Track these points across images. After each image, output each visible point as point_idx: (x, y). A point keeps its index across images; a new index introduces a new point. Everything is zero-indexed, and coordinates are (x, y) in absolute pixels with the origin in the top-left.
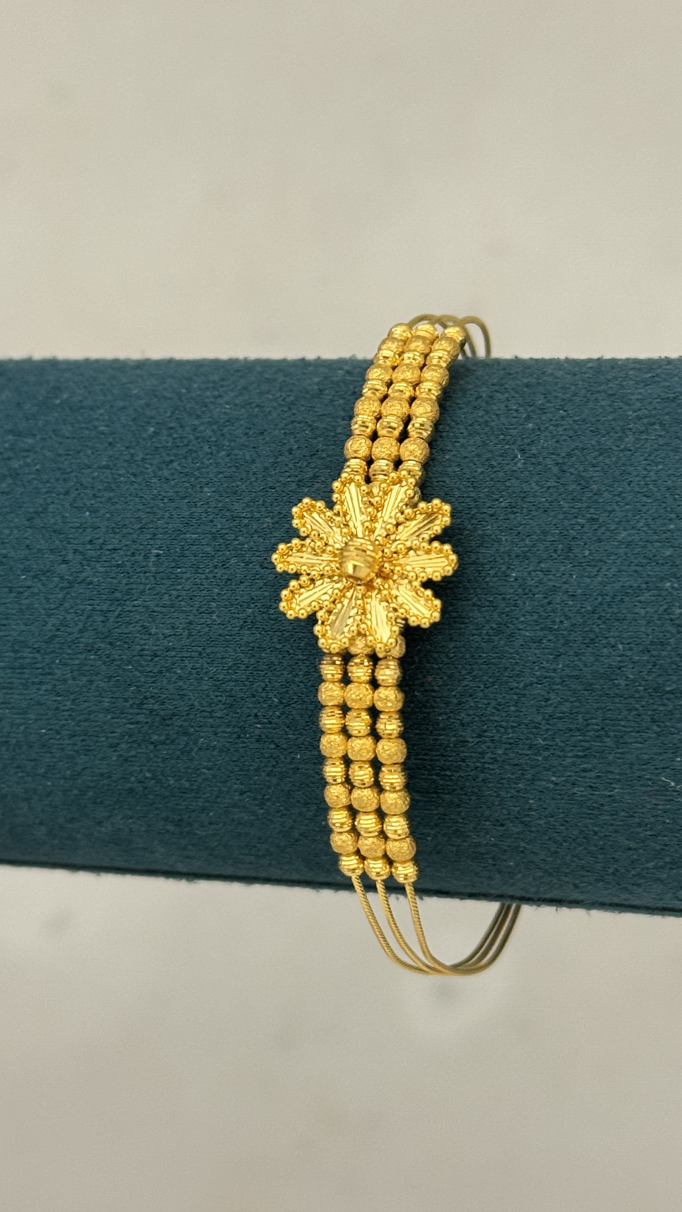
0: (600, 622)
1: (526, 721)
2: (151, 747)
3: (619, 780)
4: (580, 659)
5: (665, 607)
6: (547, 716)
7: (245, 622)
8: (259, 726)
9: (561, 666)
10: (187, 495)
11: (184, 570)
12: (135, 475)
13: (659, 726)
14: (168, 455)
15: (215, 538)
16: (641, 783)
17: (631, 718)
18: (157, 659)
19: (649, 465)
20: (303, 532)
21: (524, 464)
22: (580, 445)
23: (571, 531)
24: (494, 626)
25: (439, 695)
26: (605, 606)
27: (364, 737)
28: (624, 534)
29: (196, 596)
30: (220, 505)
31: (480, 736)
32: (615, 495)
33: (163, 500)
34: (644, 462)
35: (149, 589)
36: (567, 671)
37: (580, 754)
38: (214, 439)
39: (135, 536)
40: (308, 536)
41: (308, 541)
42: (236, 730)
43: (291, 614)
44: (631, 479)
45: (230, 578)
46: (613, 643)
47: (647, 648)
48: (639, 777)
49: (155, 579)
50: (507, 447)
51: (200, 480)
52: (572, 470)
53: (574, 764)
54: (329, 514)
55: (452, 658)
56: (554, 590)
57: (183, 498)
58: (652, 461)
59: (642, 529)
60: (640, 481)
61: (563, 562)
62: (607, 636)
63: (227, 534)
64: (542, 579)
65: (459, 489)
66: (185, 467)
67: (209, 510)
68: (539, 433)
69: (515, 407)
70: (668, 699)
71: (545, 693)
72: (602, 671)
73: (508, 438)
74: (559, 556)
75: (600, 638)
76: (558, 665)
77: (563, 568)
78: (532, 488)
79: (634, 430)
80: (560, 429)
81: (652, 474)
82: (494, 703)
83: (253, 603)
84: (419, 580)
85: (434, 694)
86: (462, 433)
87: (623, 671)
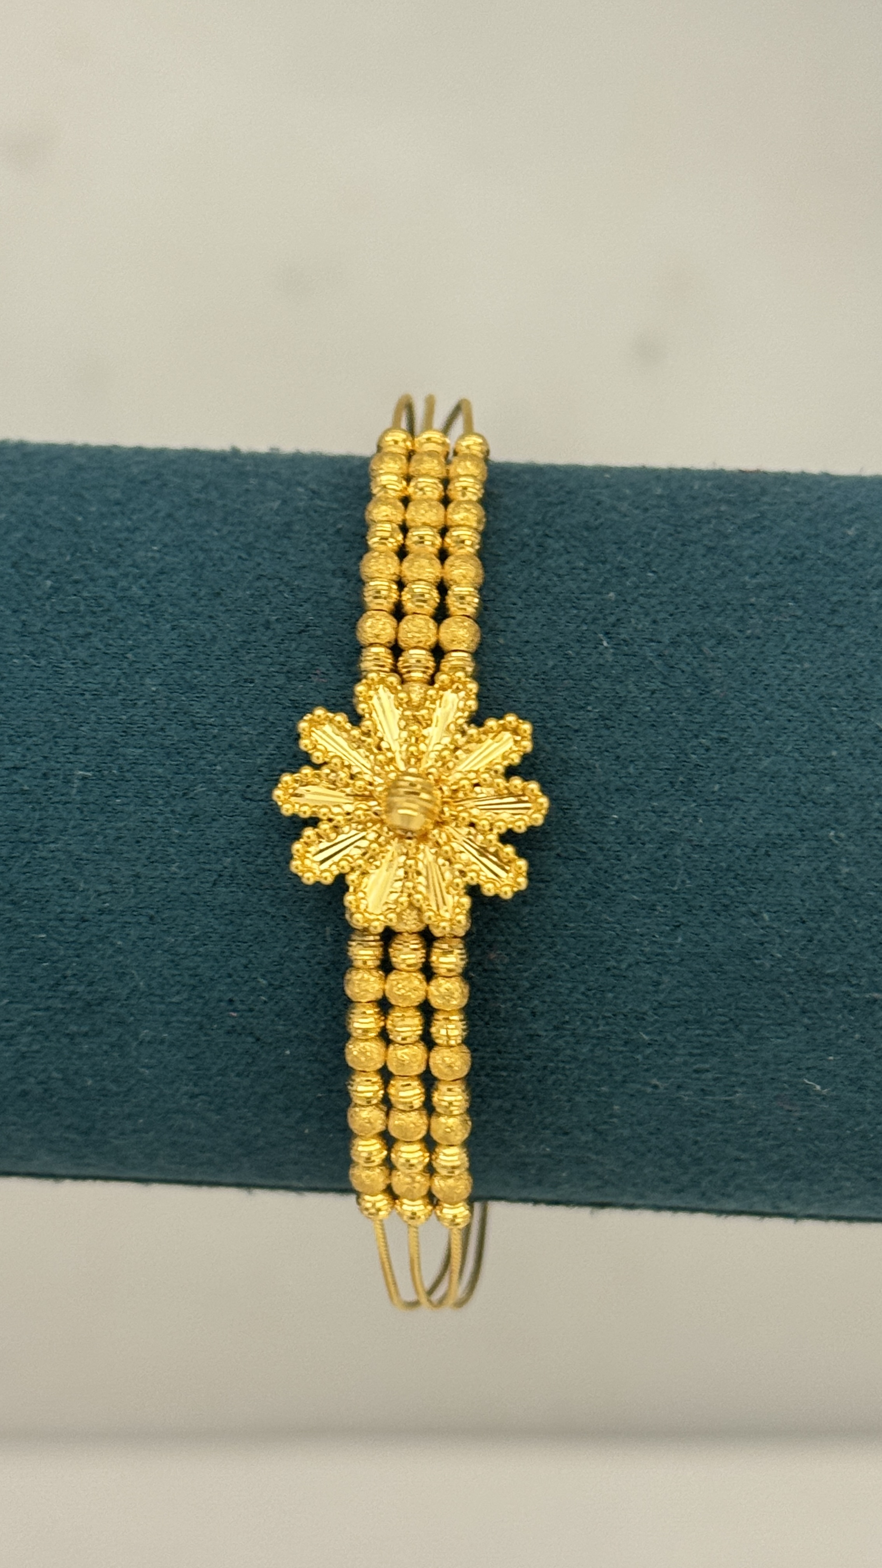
0: (736, 883)
1: (625, 1011)
2: (65, 1041)
3: (743, 1083)
4: (708, 932)
5: (827, 863)
6: (656, 1004)
7: (220, 876)
8: (235, 1014)
9: (680, 940)
10: (120, 688)
11: (125, 800)
12: (33, 655)
13: (810, 1018)
14: (81, 624)
15: (168, 755)
16: (774, 1085)
17: (772, 1007)
18: (83, 925)
19: (790, 660)
20: (317, 757)
21: (614, 654)
22: (688, 628)
23: (693, 756)
24: (587, 886)
25: (504, 976)
26: (743, 862)
27: (413, 1044)
28: (766, 762)
29: (145, 838)
30: (173, 705)
31: (556, 1028)
32: (747, 706)
33: (83, 695)
34: (783, 657)
35: (74, 828)
36: (689, 947)
37: (696, 1051)
38: (146, 601)
39: (46, 749)
40: (325, 763)
41: (325, 770)
42: (198, 1019)
43: (309, 878)
44: (766, 682)
45: (197, 813)
46: (754, 910)
47: (801, 918)
48: (772, 1079)
49: (82, 812)
50: (585, 627)
51: (137, 665)
52: (683, 666)
53: (685, 1063)
54: (356, 732)
55: (526, 928)
56: (674, 837)
57: (113, 694)
58: (794, 655)
59: (791, 754)
60: (780, 685)
61: (683, 800)
62: (745, 901)
63: (188, 749)
64: (656, 823)
65: (525, 690)
66: (111, 645)
67: (157, 712)
68: (624, 607)
69: (582, 564)
70: (826, 984)
71: (655, 976)
72: (737, 948)
73: (583, 613)
74: (677, 790)
75: (737, 904)
76: (676, 938)
77: (684, 809)
78: (630, 692)
79: (758, 607)
80: (654, 601)
81: (796, 674)
82: (582, 988)
83: (232, 850)
84: (495, 831)
85: (497, 975)
86: (514, 604)
87: (765, 948)
